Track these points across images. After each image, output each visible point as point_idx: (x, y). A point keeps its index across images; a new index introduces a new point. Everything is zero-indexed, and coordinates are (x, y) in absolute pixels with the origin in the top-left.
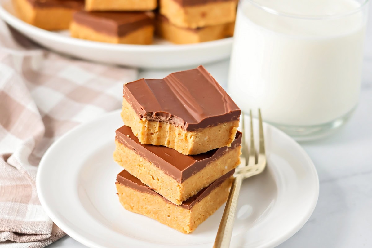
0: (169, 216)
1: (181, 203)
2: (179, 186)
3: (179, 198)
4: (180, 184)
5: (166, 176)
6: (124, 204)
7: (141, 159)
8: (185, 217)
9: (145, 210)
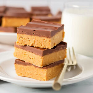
0: (37, 74)
1: (42, 66)
2: (41, 58)
3: (41, 64)
4: (42, 57)
5: (36, 55)
6: (18, 73)
7: (25, 51)
8: (44, 73)
9: (27, 74)
